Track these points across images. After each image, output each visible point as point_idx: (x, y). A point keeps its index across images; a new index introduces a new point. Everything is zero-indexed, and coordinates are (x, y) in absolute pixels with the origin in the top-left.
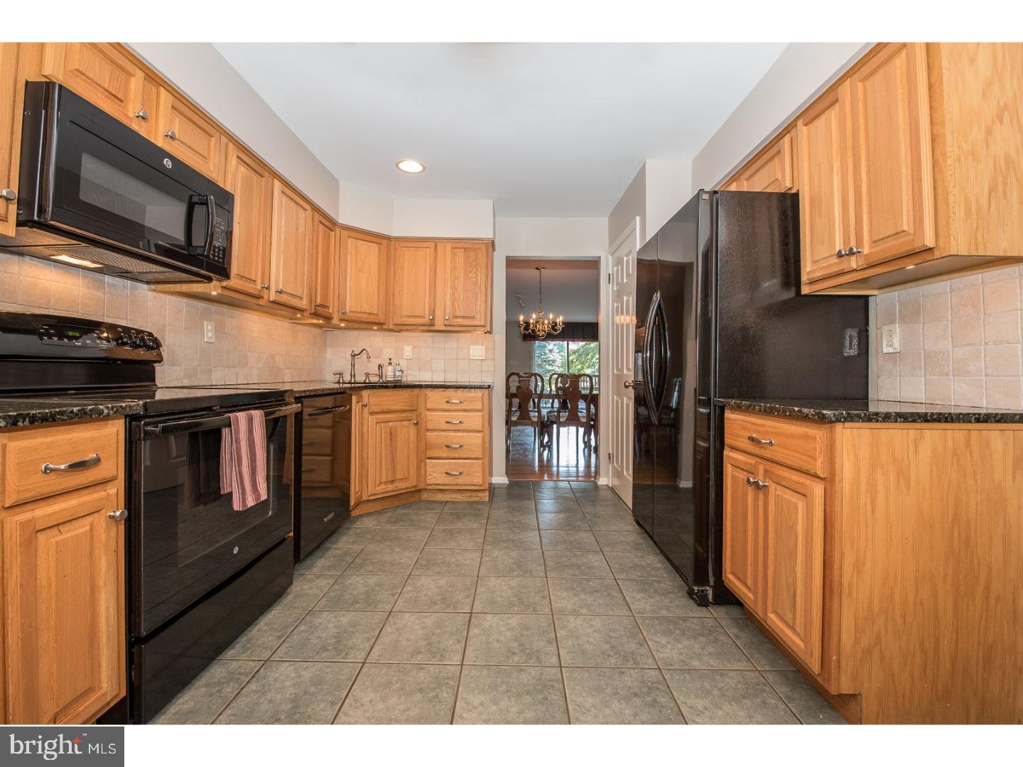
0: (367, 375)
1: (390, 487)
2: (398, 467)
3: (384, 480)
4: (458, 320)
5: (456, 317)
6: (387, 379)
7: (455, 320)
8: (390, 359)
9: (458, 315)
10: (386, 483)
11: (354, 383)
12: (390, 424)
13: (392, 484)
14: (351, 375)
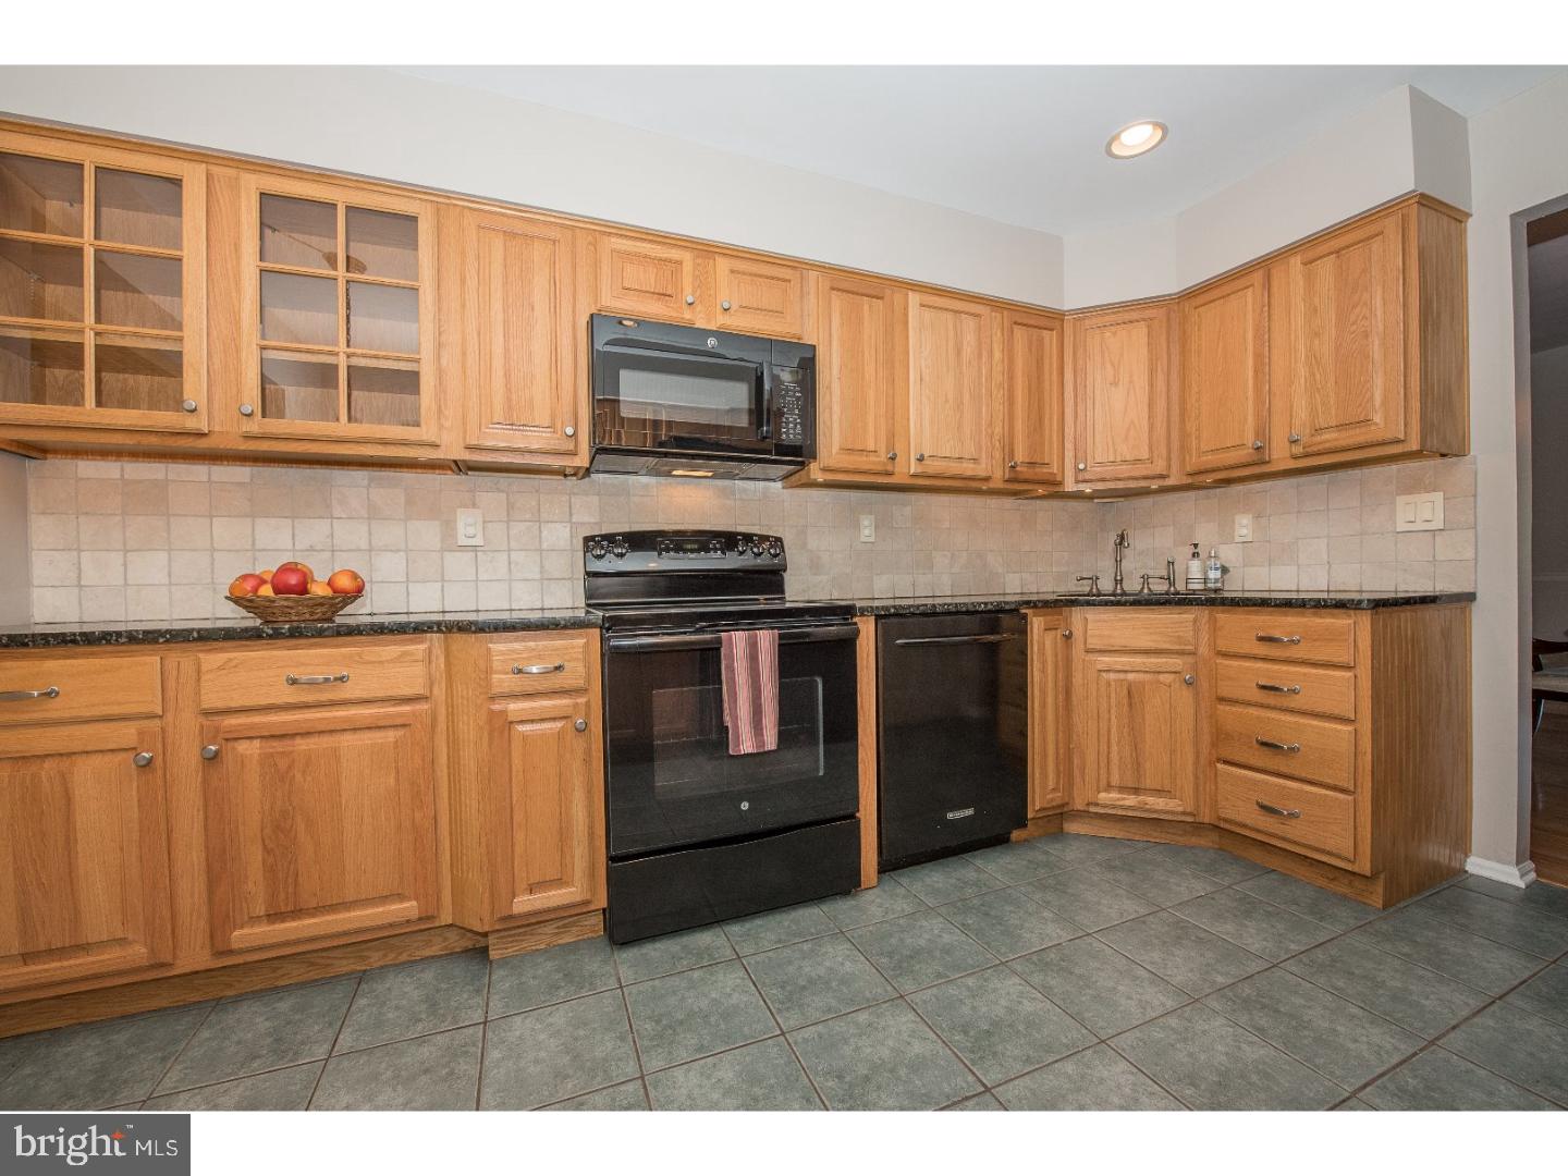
0: (1146, 578)
1: (1131, 800)
2: (1148, 765)
3: (1115, 780)
4: (1326, 436)
5: (1319, 430)
6: (1191, 587)
7: (1318, 439)
8: (1196, 546)
9: (1324, 425)
10: (1122, 789)
11: (1121, 595)
12: (1131, 676)
13: (1135, 794)
14: (1116, 580)
